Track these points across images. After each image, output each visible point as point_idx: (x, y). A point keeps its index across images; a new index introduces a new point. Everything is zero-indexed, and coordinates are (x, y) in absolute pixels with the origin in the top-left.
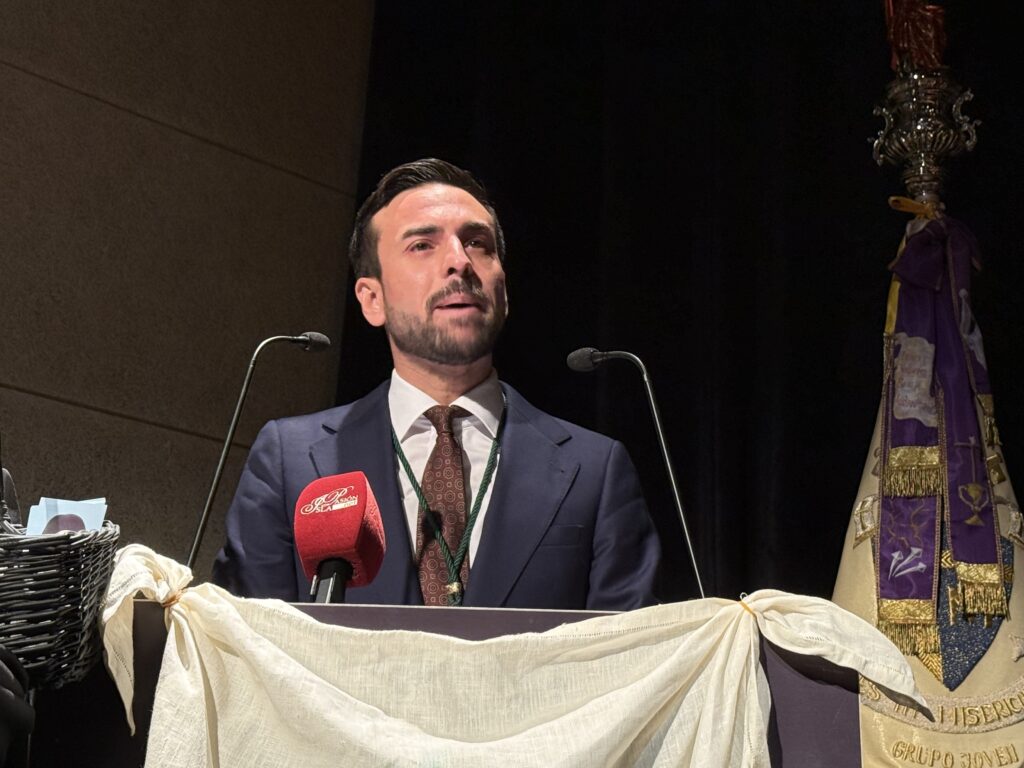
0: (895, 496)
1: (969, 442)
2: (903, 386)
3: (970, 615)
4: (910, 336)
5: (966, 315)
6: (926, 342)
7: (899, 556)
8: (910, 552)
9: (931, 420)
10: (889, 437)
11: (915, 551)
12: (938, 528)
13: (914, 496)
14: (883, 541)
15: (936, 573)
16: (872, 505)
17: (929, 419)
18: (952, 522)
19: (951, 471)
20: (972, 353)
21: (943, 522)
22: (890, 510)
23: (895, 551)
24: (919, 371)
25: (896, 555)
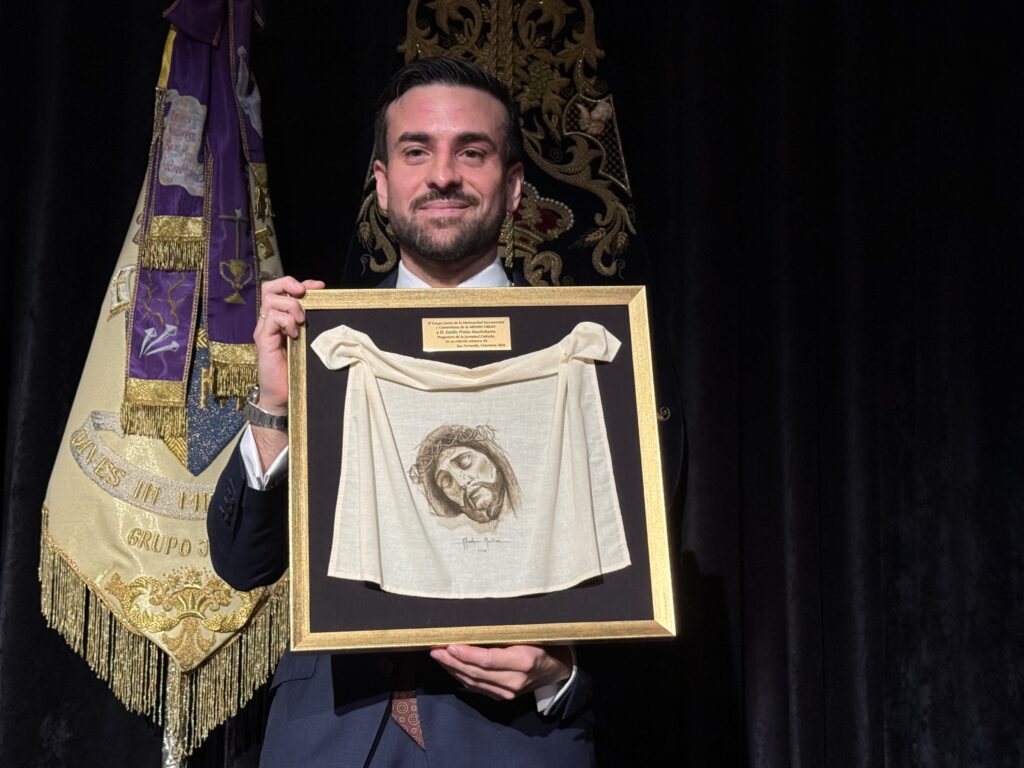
0: (154, 268)
1: (235, 214)
2: (170, 149)
3: (221, 397)
4: (181, 94)
5: (243, 75)
6: (198, 103)
7: (153, 333)
8: (164, 329)
9: (197, 189)
10: (153, 203)
11: (170, 328)
12: (195, 304)
13: (173, 270)
14: (137, 315)
15: (189, 352)
16: (130, 275)
17: (194, 187)
18: (210, 299)
19: (213, 245)
20: (247, 118)
21: (201, 299)
22: (148, 284)
23: (148, 327)
24: (188, 134)
25: (150, 332)
